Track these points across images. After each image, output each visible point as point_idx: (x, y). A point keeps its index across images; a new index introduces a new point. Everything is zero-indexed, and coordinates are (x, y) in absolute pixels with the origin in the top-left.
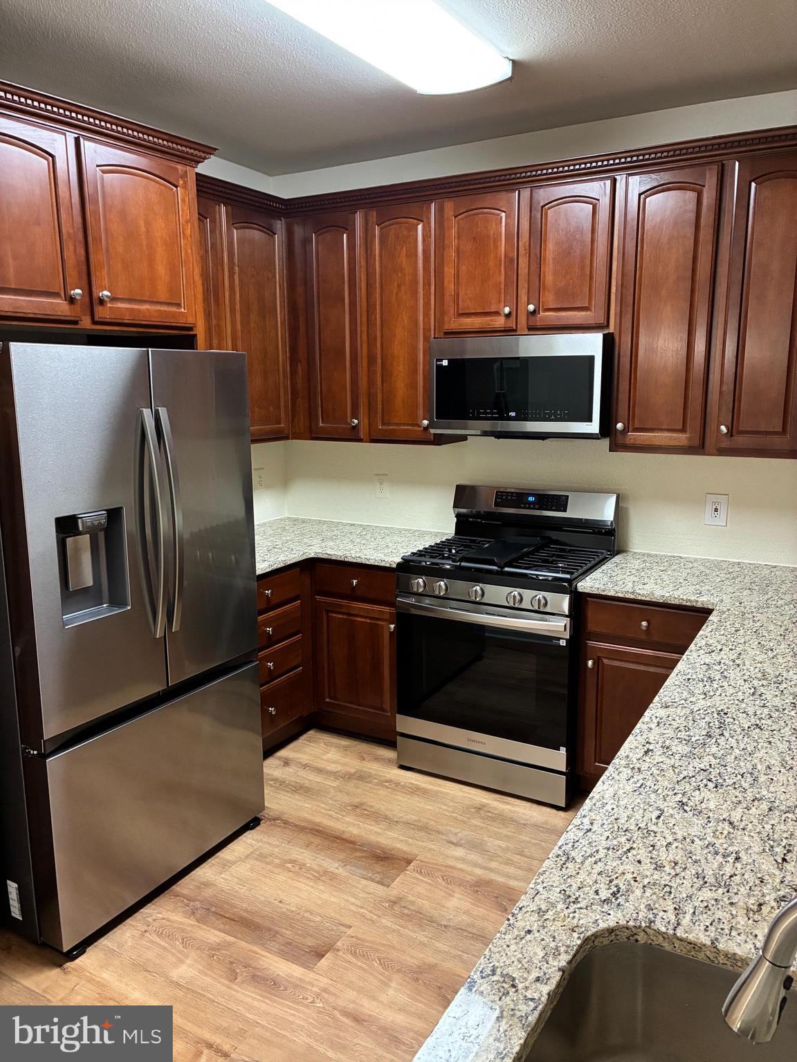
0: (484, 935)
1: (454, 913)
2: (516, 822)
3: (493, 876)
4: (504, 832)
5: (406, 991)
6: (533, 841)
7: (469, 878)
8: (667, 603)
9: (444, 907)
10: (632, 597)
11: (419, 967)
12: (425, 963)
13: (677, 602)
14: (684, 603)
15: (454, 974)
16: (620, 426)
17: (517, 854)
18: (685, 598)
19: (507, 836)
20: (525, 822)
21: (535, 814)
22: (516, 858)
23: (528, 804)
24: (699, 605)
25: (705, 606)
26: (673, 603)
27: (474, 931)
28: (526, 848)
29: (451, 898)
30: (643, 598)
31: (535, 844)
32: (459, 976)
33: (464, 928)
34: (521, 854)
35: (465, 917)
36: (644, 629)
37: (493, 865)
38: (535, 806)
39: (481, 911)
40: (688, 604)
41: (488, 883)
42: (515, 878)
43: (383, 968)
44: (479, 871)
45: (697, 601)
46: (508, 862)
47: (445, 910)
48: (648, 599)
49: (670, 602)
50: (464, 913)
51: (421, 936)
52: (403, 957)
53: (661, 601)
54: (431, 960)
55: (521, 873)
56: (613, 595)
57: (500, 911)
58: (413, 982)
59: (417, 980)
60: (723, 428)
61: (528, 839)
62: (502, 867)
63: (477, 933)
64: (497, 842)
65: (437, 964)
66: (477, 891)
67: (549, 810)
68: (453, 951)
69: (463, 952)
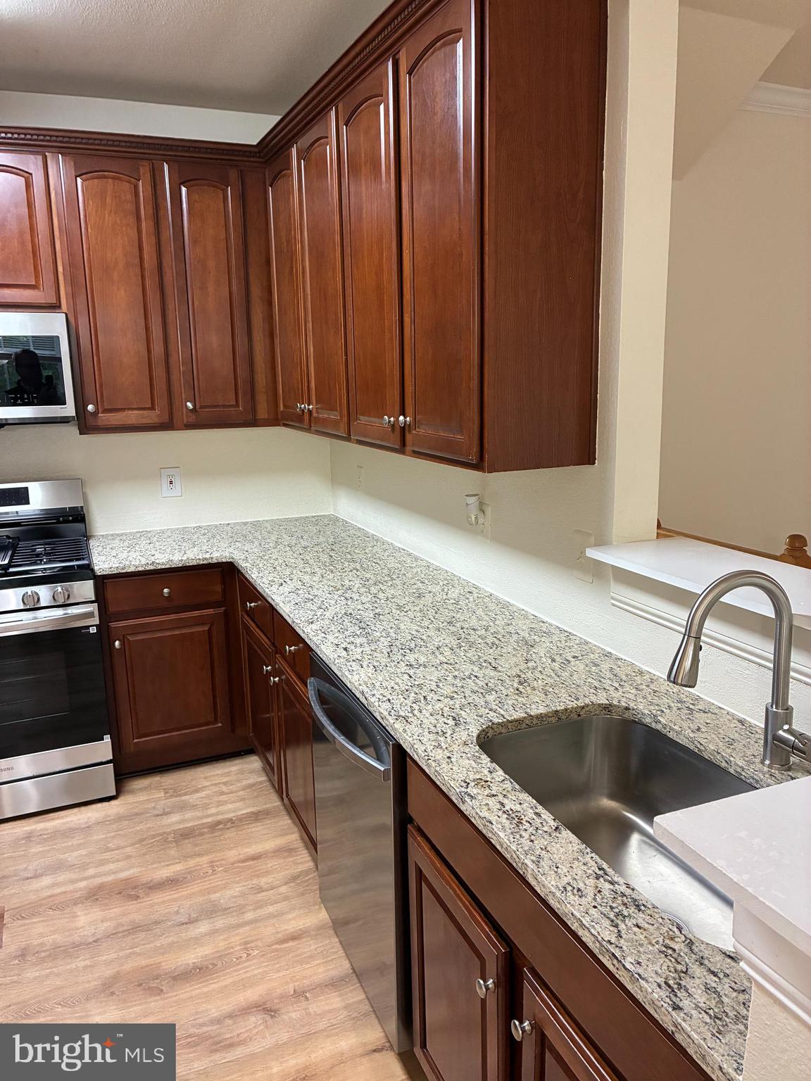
0: (138, 925)
1: (93, 927)
2: (77, 829)
3: (98, 881)
4: (75, 842)
5: (111, 1008)
6: (109, 835)
7: (78, 895)
8: (186, 567)
9: (78, 929)
10: (152, 568)
11: (104, 985)
12: (106, 978)
13: (195, 563)
14: (202, 562)
15: (142, 968)
16: (90, 408)
17: (104, 853)
18: (201, 557)
19: (81, 844)
20: (87, 825)
21: (90, 815)
22: (107, 855)
23: (76, 810)
24: (215, 561)
25: (220, 561)
26: (191, 564)
27: (125, 928)
28: (109, 844)
29: (77, 919)
30: (163, 567)
31: (114, 837)
32: (147, 966)
33: (115, 932)
34: (108, 850)
35: (106, 924)
36: (167, 595)
37: (91, 872)
38: (83, 808)
39: (117, 911)
40: (205, 562)
41: (101, 887)
42: (122, 870)
43: (70, 1007)
44: (83, 884)
45: (212, 558)
46: (102, 863)
47: (81, 930)
48: (168, 566)
49: (188, 565)
50: (102, 922)
51: (80, 963)
52: (80, 987)
53: (180, 565)
54: (109, 972)
55: (120, 864)
56: (133, 570)
57: (133, 901)
58: (111, 998)
59: (113, 994)
60: (189, 404)
61: (104, 836)
62: (101, 869)
63: (130, 927)
64: (76, 853)
65: (118, 971)
66: (97, 899)
67: (99, 805)
68: (121, 954)
69: (133, 948)
